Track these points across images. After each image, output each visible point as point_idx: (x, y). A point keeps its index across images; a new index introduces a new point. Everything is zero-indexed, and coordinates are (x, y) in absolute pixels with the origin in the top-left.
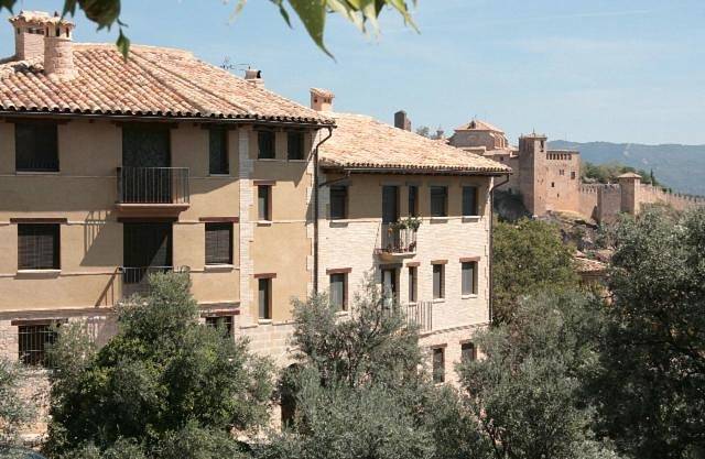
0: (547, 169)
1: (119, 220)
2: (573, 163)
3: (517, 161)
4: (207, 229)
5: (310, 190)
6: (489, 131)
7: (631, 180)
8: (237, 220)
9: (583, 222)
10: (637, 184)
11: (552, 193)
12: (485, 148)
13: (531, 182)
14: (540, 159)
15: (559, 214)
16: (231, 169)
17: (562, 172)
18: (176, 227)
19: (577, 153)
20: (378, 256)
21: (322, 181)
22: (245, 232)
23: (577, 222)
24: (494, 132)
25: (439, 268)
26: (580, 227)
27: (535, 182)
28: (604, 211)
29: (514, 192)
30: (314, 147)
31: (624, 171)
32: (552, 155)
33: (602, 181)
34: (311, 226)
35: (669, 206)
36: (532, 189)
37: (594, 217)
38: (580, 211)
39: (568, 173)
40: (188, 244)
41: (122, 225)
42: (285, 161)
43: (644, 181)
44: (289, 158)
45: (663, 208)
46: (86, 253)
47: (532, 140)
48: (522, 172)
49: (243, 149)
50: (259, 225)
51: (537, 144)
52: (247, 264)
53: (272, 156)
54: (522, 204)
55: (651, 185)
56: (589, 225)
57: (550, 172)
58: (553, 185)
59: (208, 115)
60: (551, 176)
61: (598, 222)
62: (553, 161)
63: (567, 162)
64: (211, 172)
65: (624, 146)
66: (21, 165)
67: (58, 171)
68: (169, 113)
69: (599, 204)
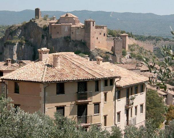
0: (95, 33)
1: (77, 105)
2: (105, 30)
3: (84, 29)
4: (94, 105)
5: (114, 93)
6: (73, 17)
7: (125, 36)
8: (100, 102)
9: (108, 53)
10: (127, 38)
11: (97, 41)
12: (72, 24)
13: (89, 37)
14: (93, 29)
15: (99, 49)
16: (99, 90)
17: (100, 34)
18: (88, 105)
19: (106, 26)
20: (126, 107)
21: (116, 90)
22: (102, 105)
23: (106, 52)
24: (75, 18)
25: (136, 108)
26: (108, 54)
27: (91, 37)
28: (116, 49)
29: (83, 41)
30: (115, 82)
31: (122, 32)
32: (97, 27)
33: (114, 36)
34: (114, 102)
35: (137, 45)
36: (90, 40)
37: (112, 50)
38: (107, 48)
39: (103, 34)
40: (91, 109)
41: (77, 106)
42: (109, 86)
43: (129, 37)
44: (110, 86)
45: (136, 46)
46: (70, 112)
47: (90, 22)
48: (86, 33)
49: (102, 85)
50: (105, 103)
51: (92, 23)
52: (102, 113)
53: (107, 86)
54: (86, 45)
55: (131, 38)
56: (111, 54)
57: (96, 34)
58: (97, 39)
59: (97, 78)
60: (97, 35)
61: (114, 53)
62: (97, 29)
63: (102, 30)
64: (95, 91)
65: (110, 13)
66: (58, 93)
67: (65, 94)
68: (89, 79)
69: (114, 46)
